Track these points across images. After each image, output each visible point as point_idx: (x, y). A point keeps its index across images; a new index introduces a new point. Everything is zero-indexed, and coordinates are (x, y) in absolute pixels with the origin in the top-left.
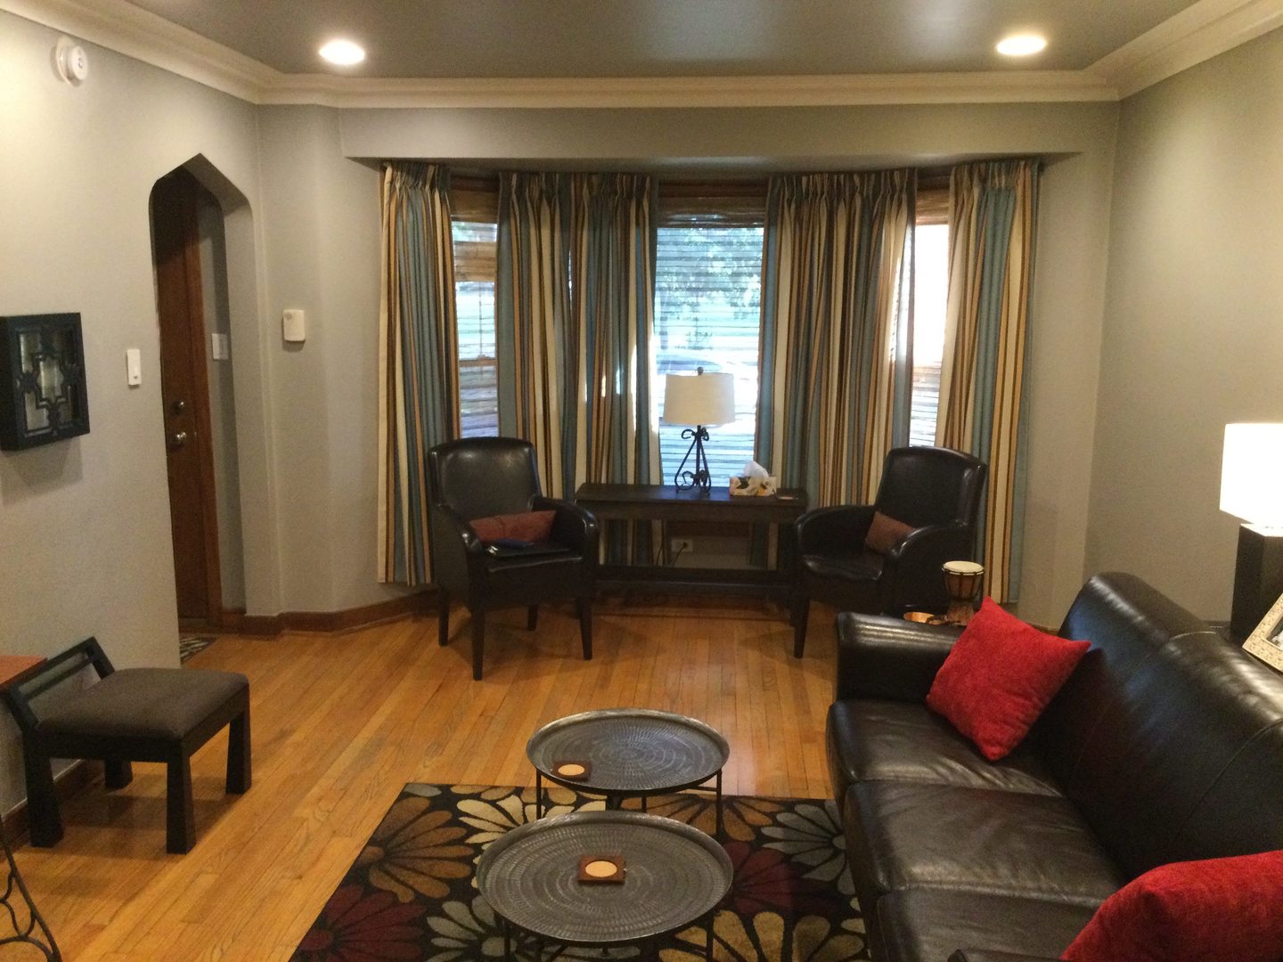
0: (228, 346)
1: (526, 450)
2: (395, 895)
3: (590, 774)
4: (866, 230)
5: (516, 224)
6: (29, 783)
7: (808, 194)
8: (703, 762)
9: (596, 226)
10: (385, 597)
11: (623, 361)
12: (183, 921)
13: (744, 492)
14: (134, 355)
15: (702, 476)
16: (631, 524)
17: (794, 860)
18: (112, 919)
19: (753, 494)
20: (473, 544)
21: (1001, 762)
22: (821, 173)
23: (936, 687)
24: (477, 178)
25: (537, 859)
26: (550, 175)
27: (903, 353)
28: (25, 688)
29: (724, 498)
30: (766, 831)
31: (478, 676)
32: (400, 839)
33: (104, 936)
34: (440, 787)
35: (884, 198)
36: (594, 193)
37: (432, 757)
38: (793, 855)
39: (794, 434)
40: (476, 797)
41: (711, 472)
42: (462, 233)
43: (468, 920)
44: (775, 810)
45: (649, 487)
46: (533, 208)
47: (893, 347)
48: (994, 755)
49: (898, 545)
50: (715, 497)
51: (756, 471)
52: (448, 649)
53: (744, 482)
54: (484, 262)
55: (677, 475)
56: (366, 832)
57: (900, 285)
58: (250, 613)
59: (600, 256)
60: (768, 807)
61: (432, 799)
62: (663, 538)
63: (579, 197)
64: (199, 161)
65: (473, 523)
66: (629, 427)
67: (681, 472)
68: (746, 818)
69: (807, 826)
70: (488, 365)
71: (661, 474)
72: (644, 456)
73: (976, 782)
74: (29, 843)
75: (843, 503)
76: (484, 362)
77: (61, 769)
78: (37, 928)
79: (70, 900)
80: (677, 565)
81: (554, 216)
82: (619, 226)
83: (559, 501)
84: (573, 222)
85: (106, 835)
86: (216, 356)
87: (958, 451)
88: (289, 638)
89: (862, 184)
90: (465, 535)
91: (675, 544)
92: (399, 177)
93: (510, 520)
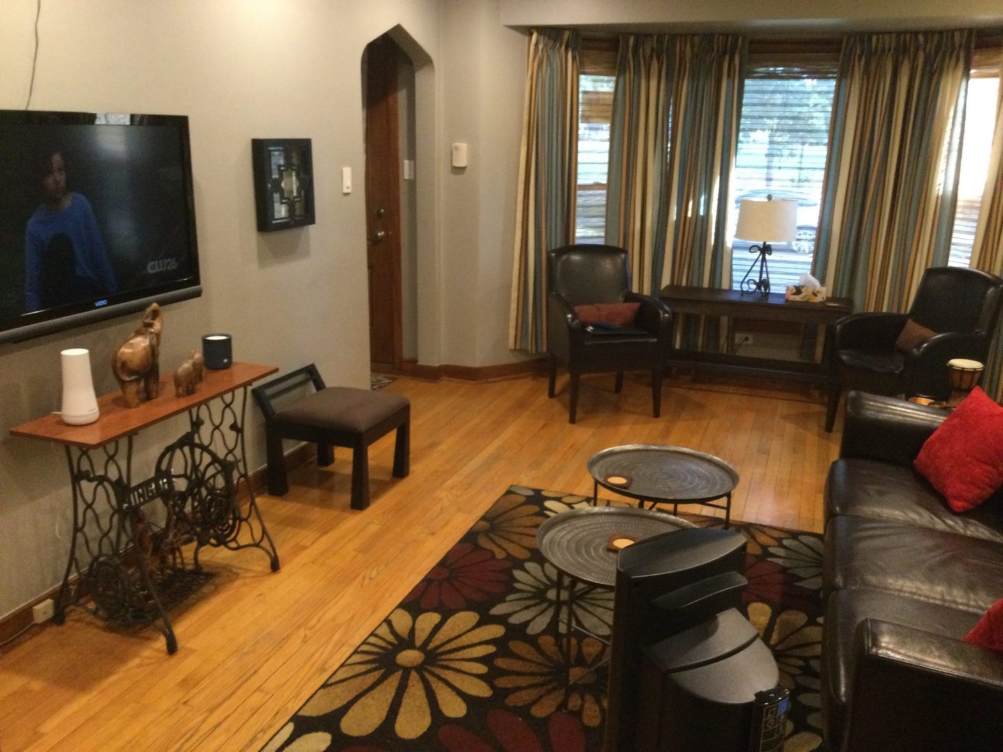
0: (414, 170)
1: (623, 256)
2: (493, 553)
3: (629, 485)
4: (926, 81)
5: (630, 77)
6: (269, 456)
7: (876, 53)
8: (718, 487)
9: (693, 78)
10: (514, 360)
11: (707, 188)
12: (355, 550)
13: (798, 298)
14: (347, 172)
15: (764, 284)
16: (703, 318)
17: (790, 571)
18: (312, 544)
19: (805, 300)
20: (575, 323)
21: (965, 514)
22: (890, 33)
23: (922, 455)
24: (601, 40)
25: (580, 532)
26: (660, 37)
27: (950, 188)
28: (269, 392)
29: (781, 301)
30: (771, 550)
31: (572, 421)
32: (500, 519)
33: (307, 552)
34: (534, 490)
35: (945, 53)
36: (696, 50)
37: (532, 470)
38: (789, 568)
39: (847, 253)
40: (559, 499)
41: (771, 281)
42: (587, 83)
43: (540, 575)
44: (783, 537)
45: (720, 291)
46: (645, 64)
47: (941, 182)
48: (958, 508)
49: (919, 346)
50: (771, 301)
51: (809, 282)
52: (554, 400)
53: (798, 290)
54: (604, 107)
55: (742, 282)
56: (480, 512)
57: (952, 130)
58: (420, 363)
59: (696, 104)
60: (776, 534)
61: (528, 497)
62: (728, 332)
63: (683, 53)
64: (398, 29)
65: (577, 309)
66: (708, 242)
67: (746, 280)
68: (758, 540)
69: (805, 550)
70: (601, 189)
71: (731, 281)
72: (718, 267)
73: (940, 526)
74: (267, 493)
75: (885, 310)
76: (597, 187)
77: (290, 448)
78: (266, 539)
79: (289, 529)
80: (737, 354)
81: (662, 68)
82: (713, 79)
83: (646, 296)
84: (676, 72)
85: (315, 493)
86: (406, 177)
87: (989, 273)
88: (445, 382)
89: (926, 41)
90: (569, 316)
91: (739, 337)
92: (542, 40)
93: (605, 308)
